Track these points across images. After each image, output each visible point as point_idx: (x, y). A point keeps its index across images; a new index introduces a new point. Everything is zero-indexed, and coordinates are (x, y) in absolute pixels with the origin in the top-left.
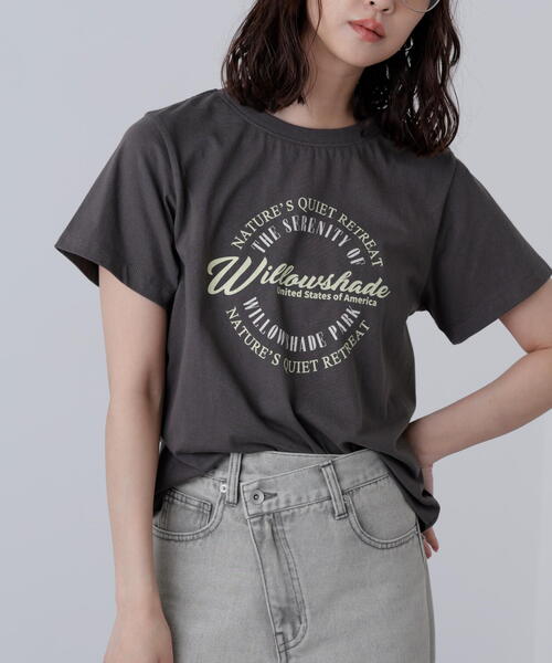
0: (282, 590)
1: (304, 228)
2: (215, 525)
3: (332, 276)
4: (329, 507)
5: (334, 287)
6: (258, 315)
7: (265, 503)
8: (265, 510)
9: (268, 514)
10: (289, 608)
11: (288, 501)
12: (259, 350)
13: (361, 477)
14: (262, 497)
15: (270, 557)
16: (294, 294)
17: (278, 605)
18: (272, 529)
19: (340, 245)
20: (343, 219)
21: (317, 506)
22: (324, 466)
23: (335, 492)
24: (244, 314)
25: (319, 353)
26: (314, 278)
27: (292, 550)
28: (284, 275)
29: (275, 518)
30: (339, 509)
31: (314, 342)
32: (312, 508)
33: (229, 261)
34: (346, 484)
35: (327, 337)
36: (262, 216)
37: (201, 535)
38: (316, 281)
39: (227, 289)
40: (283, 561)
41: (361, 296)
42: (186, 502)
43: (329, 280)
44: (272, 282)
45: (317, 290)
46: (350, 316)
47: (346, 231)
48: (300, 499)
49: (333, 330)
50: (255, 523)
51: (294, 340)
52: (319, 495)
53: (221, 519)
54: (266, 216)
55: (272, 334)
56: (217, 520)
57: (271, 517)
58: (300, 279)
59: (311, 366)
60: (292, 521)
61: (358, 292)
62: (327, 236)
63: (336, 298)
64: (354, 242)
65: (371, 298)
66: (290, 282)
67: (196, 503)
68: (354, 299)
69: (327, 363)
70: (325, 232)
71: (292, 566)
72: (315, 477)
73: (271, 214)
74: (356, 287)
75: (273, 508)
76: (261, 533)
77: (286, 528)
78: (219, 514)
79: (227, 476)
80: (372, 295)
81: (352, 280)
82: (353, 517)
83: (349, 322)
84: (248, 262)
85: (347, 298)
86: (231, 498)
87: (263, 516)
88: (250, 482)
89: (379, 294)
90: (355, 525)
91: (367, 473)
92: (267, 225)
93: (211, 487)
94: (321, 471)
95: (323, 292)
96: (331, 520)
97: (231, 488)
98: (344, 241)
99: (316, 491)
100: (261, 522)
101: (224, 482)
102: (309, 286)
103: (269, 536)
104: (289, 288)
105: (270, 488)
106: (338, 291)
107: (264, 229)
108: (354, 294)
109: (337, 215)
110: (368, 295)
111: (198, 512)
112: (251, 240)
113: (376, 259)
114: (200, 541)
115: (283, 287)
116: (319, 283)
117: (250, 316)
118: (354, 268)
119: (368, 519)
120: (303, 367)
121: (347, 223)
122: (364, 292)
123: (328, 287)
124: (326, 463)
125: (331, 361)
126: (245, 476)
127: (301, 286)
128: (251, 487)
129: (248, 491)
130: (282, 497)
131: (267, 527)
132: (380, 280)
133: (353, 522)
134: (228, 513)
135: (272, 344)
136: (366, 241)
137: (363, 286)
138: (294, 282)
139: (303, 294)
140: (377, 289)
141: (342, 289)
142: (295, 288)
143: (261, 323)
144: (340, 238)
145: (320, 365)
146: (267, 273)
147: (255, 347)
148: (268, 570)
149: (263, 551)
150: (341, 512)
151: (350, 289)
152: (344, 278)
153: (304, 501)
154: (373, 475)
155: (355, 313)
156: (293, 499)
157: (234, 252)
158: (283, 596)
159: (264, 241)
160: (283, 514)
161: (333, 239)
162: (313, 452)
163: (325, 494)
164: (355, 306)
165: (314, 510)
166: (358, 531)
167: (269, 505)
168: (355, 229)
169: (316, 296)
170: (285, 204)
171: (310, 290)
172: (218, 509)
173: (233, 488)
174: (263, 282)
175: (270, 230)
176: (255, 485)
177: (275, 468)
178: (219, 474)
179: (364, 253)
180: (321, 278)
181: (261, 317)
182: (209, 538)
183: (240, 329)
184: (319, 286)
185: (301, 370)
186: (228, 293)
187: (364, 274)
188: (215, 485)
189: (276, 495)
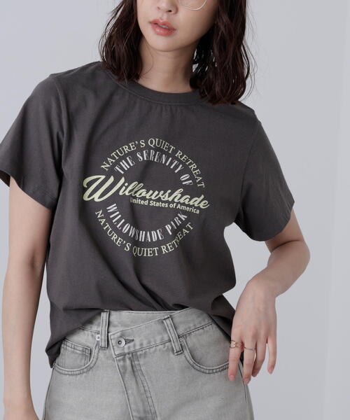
0: (140, 405)
1: (151, 158)
2: (94, 362)
3: (169, 191)
4: (170, 347)
5: (170, 199)
6: (116, 216)
7: (126, 346)
8: (126, 351)
9: (129, 354)
10: (146, 417)
11: (141, 344)
12: (117, 240)
13: (192, 325)
14: (124, 342)
15: (131, 383)
16: (142, 202)
17: (138, 415)
18: (131, 363)
19: (176, 171)
20: (179, 154)
21: (161, 346)
22: (165, 319)
23: (173, 336)
24: (107, 215)
25: (159, 243)
26: (157, 192)
27: (146, 377)
28: (136, 190)
29: (133, 356)
30: (177, 348)
31: (156, 235)
32: (158, 348)
33: (99, 178)
34: (181, 330)
35: (164, 232)
36: (123, 149)
37: (85, 370)
38: (158, 194)
39: (96, 197)
40: (140, 385)
41: (189, 206)
42: (74, 348)
43: (167, 194)
44: (127, 194)
45: (159, 200)
46: (180, 219)
47: (180, 162)
48: (149, 342)
49: (168, 228)
50: (119, 360)
51: (142, 234)
52: (162, 339)
53: (97, 359)
54: (126, 149)
55: (125, 230)
56: (95, 360)
57: (131, 355)
58: (147, 192)
59: (154, 251)
60: (145, 357)
61: (187, 203)
62: (167, 164)
63: (171, 206)
64: (186, 170)
65: (195, 208)
66: (140, 194)
67: (81, 349)
68: (184, 207)
69: (164, 250)
70: (166, 162)
71: (146, 388)
72: (159, 327)
73: (130, 148)
74: (186, 199)
75: (132, 349)
76: (124, 367)
77: (141, 363)
78: (96, 355)
79: (99, 329)
80: (196, 205)
81: (183, 194)
82: (187, 353)
83: (179, 223)
84: (112, 179)
85: (179, 206)
86: (103, 344)
87: (125, 355)
88: (115, 332)
89: (201, 206)
90: (189, 359)
91: (196, 323)
92: (126, 155)
93: (90, 337)
94: (163, 322)
95: (163, 202)
96: (172, 355)
97: (103, 337)
98: (179, 169)
99: (160, 337)
100: (124, 360)
101: (98, 333)
102: (153, 197)
103: (129, 368)
104: (139, 198)
105: (129, 336)
106: (173, 202)
107: (124, 158)
108: (184, 204)
109: (175, 152)
110: (193, 205)
111: (83, 354)
112: (114, 165)
113: (200, 182)
114: (85, 374)
115: (135, 198)
116: (160, 195)
117: (111, 217)
118: (185, 187)
119: (198, 354)
120: (148, 252)
121: (181, 157)
122: (191, 203)
123: (166, 199)
124: (166, 317)
125: (167, 249)
126: (112, 329)
127: (148, 197)
128: (116, 336)
129: (114, 339)
130: (137, 342)
131: (128, 362)
132: (203, 197)
133: (187, 356)
134: (101, 355)
135: (125, 236)
136: (194, 170)
137: (190, 200)
138: (143, 195)
139: (149, 203)
140: (200, 202)
141: (176, 200)
142: (144, 198)
143: (118, 221)
144: (176, 167)
145: (160, 251)
146: (124, 188)
147: (114, 238)
148: (130, 392)
149: (126, 379)
150: (178, 350)
151: (182, 201)
152: (178, 193)
153: (153, 343)
154: (200, 323)
155: (183, 217)
156: (145, 343)
157: (102, 172)
158: (141, 409)
159: (124, 166)
160: (138, 353)
161: (172, 167)
162: (157, 310)
163: (167, 339)
164: (184, 212)
165: (160, 350)
166: (192, 363)
167: (129, 348)
168: (187, 161)
169: (158, 204)
170: (139, 142)
171: (154, 200)
172: (95, 352)
173: (104, 337)
174: (121, 193)
175: (128, 158)
176: (119, 334)
177: (132, 322)
178: (94, 328)
179: (192, 177)
180: (162, 192)
181: (118, 217)
182: (90, 372)
183: (105, 225)
184: (160, 198)
185: (147, 254)
186: (97, 200)
187: (191, 191)
188: (92, 336)
189: (133, 340)
